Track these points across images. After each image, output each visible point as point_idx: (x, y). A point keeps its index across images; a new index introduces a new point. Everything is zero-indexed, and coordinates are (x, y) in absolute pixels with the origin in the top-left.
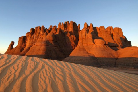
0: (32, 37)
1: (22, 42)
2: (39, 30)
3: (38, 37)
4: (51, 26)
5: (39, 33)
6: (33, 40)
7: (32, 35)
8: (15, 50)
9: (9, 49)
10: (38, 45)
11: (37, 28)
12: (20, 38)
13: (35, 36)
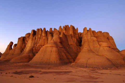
0: (34, 38)
1: (22, 43)
2: (41, 32)
3: (40, 38)
4: (51, 29)
5: (41, 35)
6: (35, 41)
7: (33, 37)
8: (15, 51)
9: (8, 50)
10: (48, 47)
11: (38, 30)
12: (19, 39)
13: (36, 38)
